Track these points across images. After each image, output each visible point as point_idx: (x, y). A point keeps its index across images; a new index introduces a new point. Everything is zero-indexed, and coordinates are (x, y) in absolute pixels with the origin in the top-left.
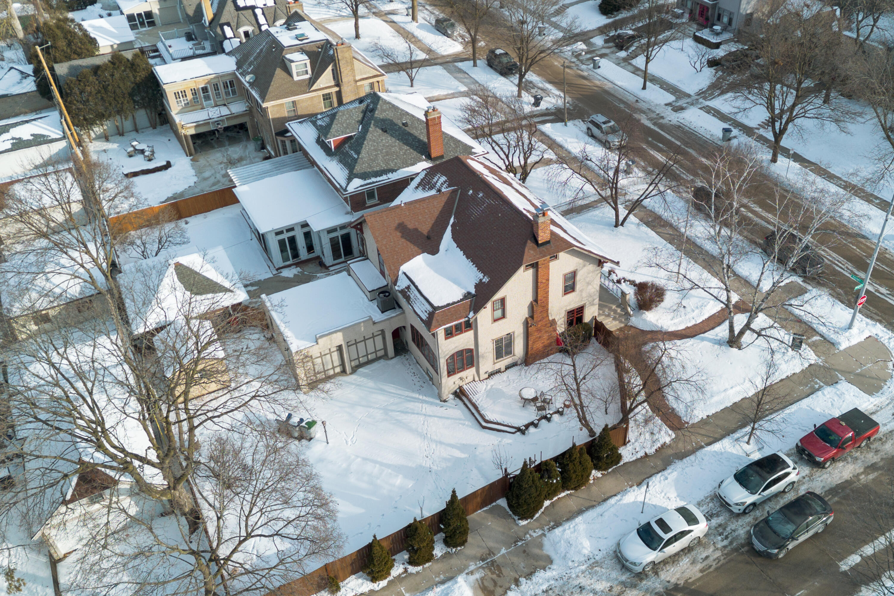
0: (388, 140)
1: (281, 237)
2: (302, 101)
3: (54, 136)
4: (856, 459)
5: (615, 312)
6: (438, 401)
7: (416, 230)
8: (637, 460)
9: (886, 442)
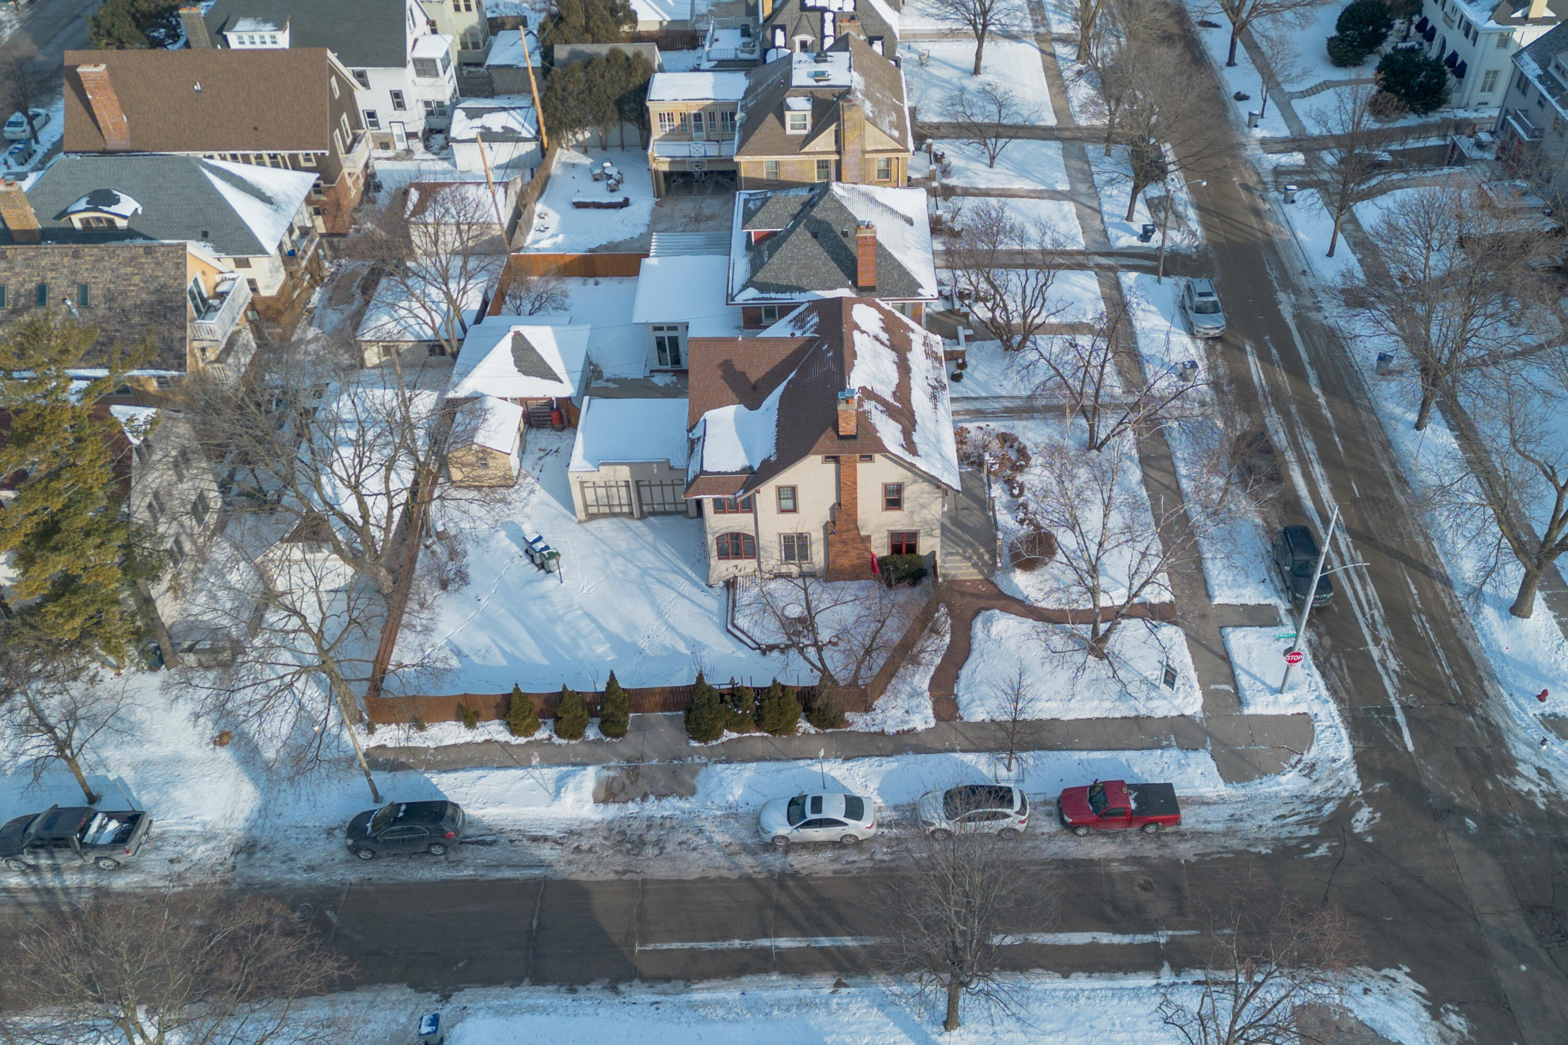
0: (815, 249)
1: (660, 334)
2: (789, 163)
3: (525, 134)
4: (1129, 842)
5: (980, 557)
6: (703, 584)
7: (744, 373)
8: (870, 733)
9: (1187, 840)
